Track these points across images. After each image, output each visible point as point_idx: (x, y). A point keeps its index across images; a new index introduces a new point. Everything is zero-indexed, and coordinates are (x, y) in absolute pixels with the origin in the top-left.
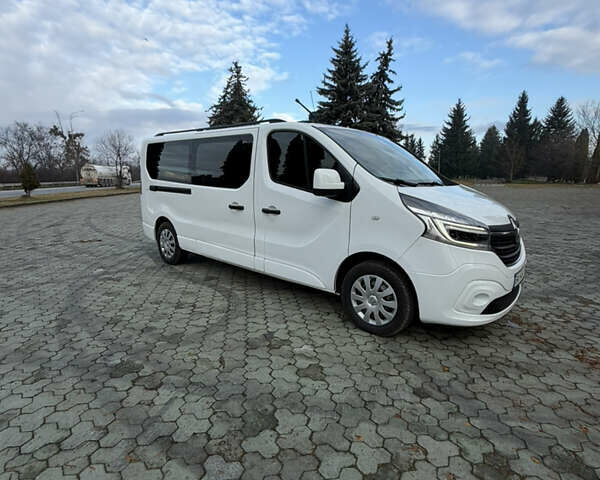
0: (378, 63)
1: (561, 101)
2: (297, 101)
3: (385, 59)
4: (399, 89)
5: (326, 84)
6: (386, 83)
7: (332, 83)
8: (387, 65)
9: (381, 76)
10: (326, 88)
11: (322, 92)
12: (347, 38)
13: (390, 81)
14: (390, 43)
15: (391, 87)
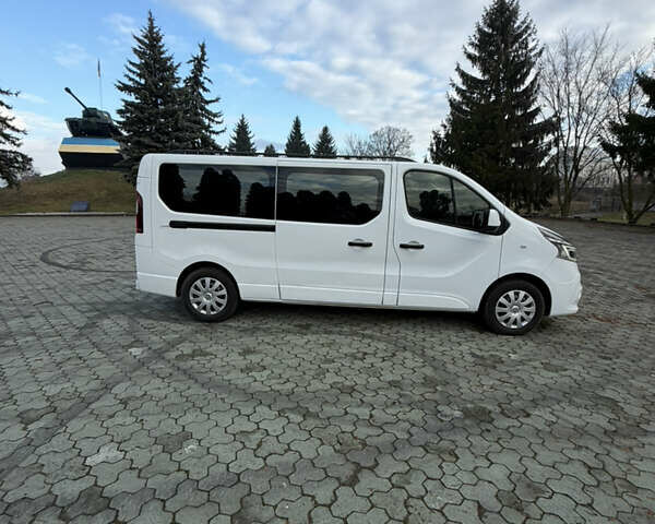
0: (191, 66)
1: (326, 129)
2: (68, 90)
3: (199, 64)
4: (217, 100)
5: (131, 79)
6: (201, 90)
7: (137, 79)
8: (201, 71)
9: (195, 81)
10: (130, 83)
11: (124, 88)
12: (151, 28)
13: (205, 89)
14: (202, 48)
15: (206, 96)
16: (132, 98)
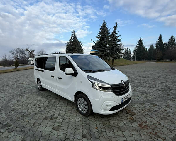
0: (113, 29)
1: (172, 37)
2: (91, 40)
3: (115, 28)
4: (120, 36)
5: (99, 35)
6: (116, 34)
8: (116, 30)
9: (114, 32)
10: (99, 36)
11: (97, 38)
12: (104, 23)
13: (117, 34)
14: (116, 23)
16: (98, 40)
